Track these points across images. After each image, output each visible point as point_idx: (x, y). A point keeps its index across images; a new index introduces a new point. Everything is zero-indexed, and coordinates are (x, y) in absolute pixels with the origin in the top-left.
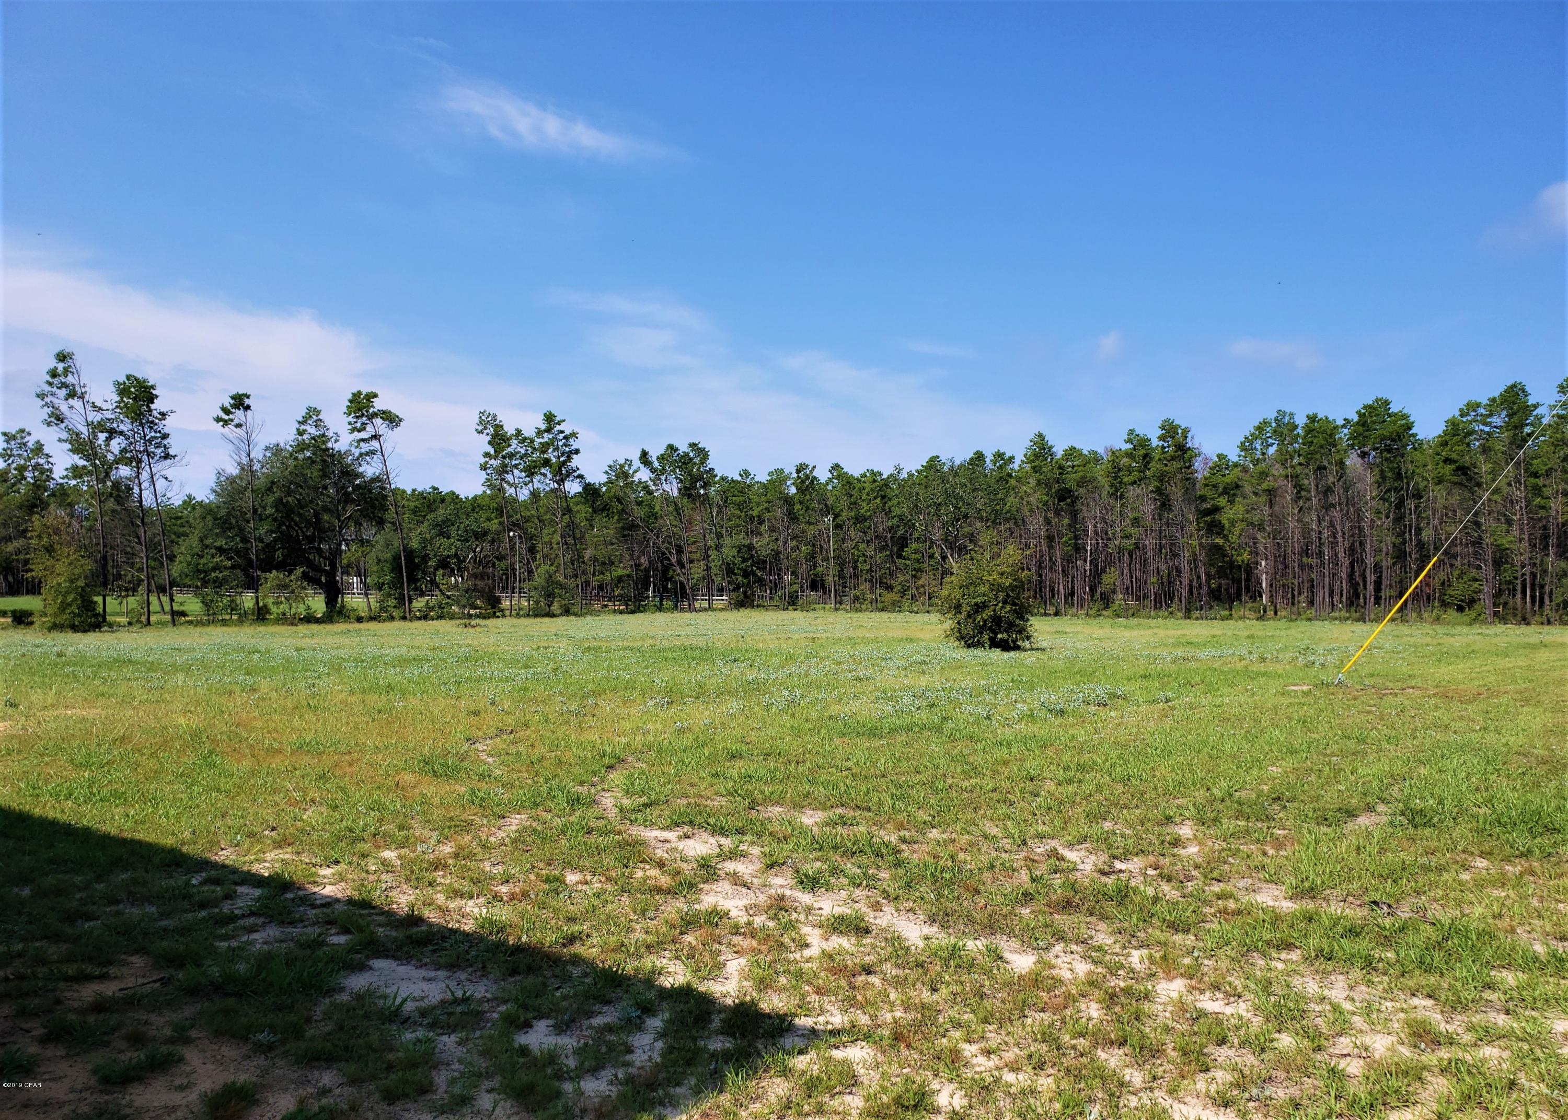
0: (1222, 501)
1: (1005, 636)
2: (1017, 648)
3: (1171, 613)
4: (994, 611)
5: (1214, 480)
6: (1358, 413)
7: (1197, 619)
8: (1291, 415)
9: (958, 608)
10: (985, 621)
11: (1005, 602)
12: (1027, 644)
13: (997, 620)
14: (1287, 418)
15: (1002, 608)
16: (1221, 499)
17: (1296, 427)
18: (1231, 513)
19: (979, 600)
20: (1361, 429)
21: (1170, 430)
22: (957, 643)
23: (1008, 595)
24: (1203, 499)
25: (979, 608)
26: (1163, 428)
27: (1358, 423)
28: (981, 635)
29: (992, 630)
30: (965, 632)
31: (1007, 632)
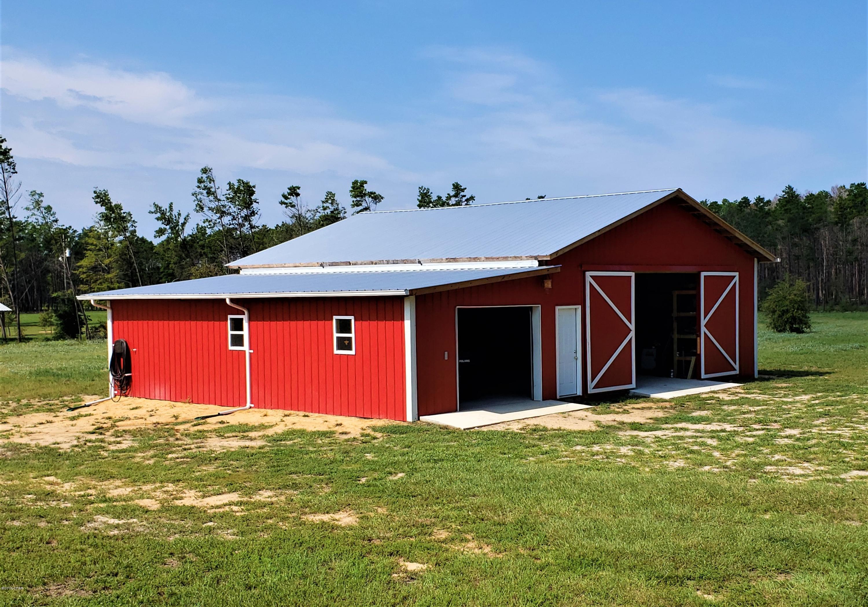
1: (797, 326)
2: (803, 332)
4: (793, 314)
9: (774, 312)
10: (788, 319)
11: (798, 309)
12: (808, 330)
13: (794, 318)
15: (796, 312)
19: (785, 308)
22: (773, 330)
23: (799, 306)
25: (785, 312)
28: (785, 325)
29: (790, 323)
30: (777, 324)
31: (799, 324)
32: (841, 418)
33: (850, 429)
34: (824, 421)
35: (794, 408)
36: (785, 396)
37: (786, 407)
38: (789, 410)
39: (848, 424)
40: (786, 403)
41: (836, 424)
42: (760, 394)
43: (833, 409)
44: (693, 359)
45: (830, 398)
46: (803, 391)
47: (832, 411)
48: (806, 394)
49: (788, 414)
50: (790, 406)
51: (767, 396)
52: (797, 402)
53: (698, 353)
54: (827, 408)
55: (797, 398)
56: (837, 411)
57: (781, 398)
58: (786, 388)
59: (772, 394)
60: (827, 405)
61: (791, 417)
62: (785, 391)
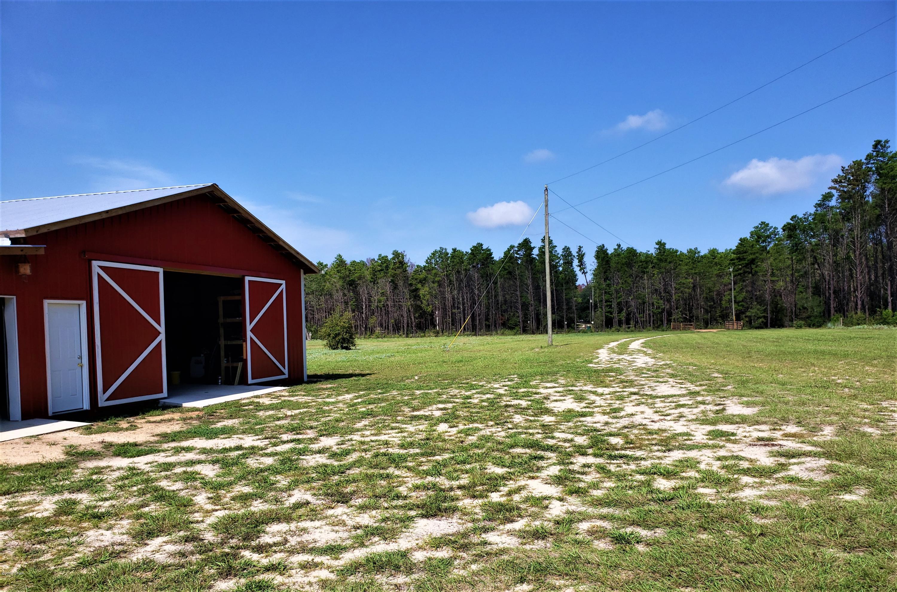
0: (419, 286)
1: (346, 345)
2: (350, 349)
3: (400, 335)
4: (343, 336)
5: (415, 277)
6: (471, 249)
7: (411, 337)
8: (446, 249)
9: (329, 335)
10: (339, 340)
11: (346, 333)
12: (354, 348)
13: (343, 339)
14: (444, 251)
15: (345, 335)
16: (419, 285)
17: (448, 254)
18: (423, 291)
19: (337, 332)
20: (472, 256)
21: (396, 254)
22: (329, 348)
23: (347, 330)
24: (411, 285)
25: (337, 335)
26: (393, 254)
27: (471, 253)
28: (338, 345)
29: (342, 343)
30: (332, 344)
31: (347, 343)
32: (385, 418)
33: (397, 431)
34: (367, 423)
35: (336, 409)
36: (329, 396)
37: (327, 408)
38: (330, 411)
39: (394, 425)
40: (328, 404)
41: (380, 426)
42: (304, 396)
43: (375, 407)
44: (240, 365)
45: (372, 396)
46: (347, 391)
47: (375, 410)
48: (349, 393)
49: (329, 416)
50: (331, 407)
51: (310, 398)
52: (339, 402)
53: (245, 358)
54: (370, 407)
55: (340, 398)
56: (380, 410)
57: (323, 398)
58: (331, 388)
59: (316, 395)
60: (369, 404)
61: (330, 421)
62: (329, 392)
